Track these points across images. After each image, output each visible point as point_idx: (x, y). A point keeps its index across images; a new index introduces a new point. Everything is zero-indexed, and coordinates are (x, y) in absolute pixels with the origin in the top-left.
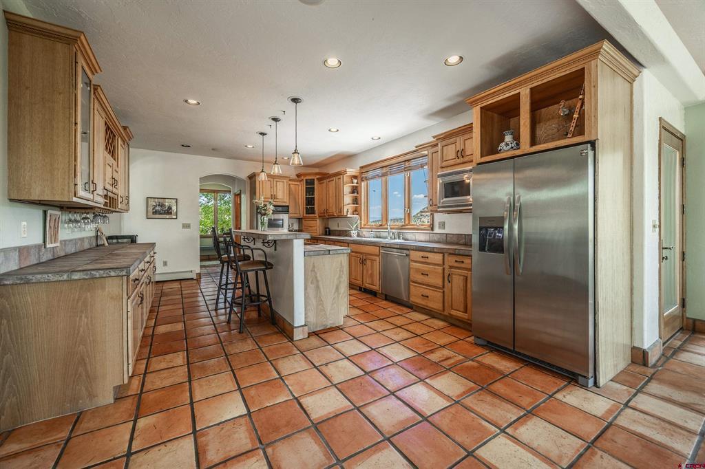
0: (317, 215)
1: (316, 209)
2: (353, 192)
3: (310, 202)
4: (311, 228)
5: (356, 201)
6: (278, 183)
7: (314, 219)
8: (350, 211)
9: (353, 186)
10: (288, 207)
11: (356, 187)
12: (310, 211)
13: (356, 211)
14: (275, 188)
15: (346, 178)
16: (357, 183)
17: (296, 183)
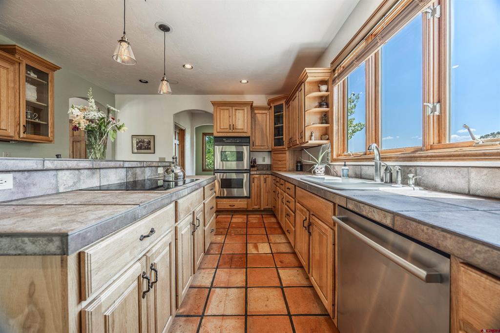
0: (285, 146)
1: (284, 139)
2: (320, 106)
3: (278, 131)
4: (280, 163)
5: (325, 118)
6: (237, 111)
7: (283, 151)
8: (316, 134)
9: (321, 97)
10: (249, 137)
11: (327, 97)
12: (279, 142)
13: (326, 134)
14: (234, 117)
15: (306, 87)
16: (327, 91)
17: (264, 112)
